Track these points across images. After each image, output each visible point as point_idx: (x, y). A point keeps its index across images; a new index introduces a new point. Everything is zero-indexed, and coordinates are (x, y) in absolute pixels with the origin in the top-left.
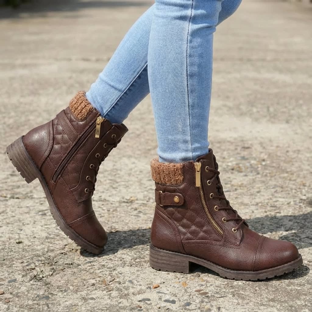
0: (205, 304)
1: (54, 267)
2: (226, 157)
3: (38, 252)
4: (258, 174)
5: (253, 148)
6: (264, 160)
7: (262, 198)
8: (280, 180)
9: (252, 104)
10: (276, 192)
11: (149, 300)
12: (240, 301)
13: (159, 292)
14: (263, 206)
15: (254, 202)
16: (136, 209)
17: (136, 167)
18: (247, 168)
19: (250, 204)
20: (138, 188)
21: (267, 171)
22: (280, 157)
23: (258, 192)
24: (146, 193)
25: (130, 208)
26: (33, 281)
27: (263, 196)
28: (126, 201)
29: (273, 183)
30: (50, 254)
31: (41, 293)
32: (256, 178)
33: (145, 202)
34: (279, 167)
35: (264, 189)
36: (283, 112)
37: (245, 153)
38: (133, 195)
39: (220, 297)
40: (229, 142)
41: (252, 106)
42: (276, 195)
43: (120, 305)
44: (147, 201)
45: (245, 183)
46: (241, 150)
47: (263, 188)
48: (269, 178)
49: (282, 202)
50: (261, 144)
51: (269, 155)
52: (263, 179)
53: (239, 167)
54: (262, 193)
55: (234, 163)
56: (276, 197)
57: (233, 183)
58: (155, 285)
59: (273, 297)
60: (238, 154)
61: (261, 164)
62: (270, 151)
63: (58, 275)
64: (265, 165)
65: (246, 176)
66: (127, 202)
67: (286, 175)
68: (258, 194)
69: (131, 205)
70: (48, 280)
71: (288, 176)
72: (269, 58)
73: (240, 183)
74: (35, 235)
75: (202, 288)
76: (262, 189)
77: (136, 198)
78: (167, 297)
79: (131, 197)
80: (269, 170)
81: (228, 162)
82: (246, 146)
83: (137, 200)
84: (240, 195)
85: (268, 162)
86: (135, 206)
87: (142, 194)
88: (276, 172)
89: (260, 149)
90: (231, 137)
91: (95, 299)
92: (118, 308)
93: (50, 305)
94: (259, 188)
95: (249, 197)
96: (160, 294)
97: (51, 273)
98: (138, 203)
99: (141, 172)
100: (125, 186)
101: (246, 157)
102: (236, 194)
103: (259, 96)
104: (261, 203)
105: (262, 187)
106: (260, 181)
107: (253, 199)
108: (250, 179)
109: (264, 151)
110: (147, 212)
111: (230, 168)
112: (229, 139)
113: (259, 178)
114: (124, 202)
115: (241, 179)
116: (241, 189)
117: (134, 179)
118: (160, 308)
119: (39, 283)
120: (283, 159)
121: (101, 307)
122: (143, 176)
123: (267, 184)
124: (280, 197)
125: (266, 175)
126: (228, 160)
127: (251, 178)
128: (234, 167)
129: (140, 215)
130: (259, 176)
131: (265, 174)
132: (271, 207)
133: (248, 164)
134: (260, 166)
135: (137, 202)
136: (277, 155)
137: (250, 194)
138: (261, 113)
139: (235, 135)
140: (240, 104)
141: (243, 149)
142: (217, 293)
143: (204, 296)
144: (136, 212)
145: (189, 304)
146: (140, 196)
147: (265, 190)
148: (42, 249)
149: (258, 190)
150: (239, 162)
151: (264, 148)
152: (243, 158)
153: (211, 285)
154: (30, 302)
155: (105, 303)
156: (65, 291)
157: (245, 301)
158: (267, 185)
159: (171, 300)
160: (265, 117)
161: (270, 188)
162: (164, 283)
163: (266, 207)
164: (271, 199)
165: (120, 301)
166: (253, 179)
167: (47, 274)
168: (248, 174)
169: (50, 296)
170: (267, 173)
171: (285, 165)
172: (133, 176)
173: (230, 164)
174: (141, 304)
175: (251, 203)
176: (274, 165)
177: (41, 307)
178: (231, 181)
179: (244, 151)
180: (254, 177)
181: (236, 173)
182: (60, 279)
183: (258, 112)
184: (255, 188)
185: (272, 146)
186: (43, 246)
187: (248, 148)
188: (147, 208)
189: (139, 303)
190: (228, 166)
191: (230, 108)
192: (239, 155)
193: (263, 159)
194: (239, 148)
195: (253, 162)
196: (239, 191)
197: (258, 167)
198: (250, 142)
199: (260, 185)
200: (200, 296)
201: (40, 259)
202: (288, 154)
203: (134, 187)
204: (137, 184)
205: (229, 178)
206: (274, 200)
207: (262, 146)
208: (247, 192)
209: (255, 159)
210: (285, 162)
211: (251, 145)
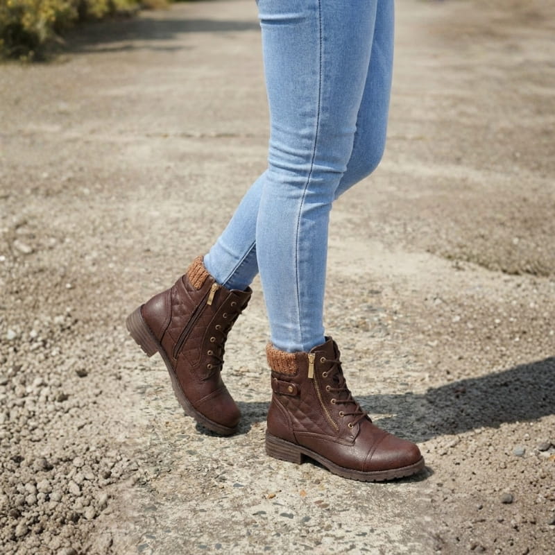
0: (325, 519)
1: (159, 467)
2: (350, 307)
3: (139, 447)
4: (388, 334)
5: (383, 294)
6: (396, 313)
7: (392, 371)
8: (414, 344)
9: (384, 218)
10: (408, 362)
11: (264, 513)
12: (364, 516)
13: (275, 504)
15: (381, 376)
16: (247, 386)
18: (375, 325)
19: (376, 379)
20: (248, 354)
21: (399, 331)
22: (416, 307)
23: (387, 362)
24: (258, 361)
25: (240, 383)
26: (136, 486)
27: (394, 368)
28: (235, 373)
29: (405, 349)
30: (153, 449)
31: (147, 501)
32: (385, 340)
33: (257, 375)
34: (414, 324)
35: (394, 357)
36: (425, 233)
37: (373, 300)
38: (243, 364)
39: (341, 511)
40: (354, 282)
41: (385, 222)
42: (409, 367)
43: (233, 519)
44: (260, 374)
45: (371, 347)
46: (368, 296)
47: (392, 356)
48: (400, 342)
49: (414, 377)
50: (393, 286)
51: (403, 304)
52: (394, 343)
53: (365, 323)
54: (391, 364)
55: (359, 316)
56: (408, 370)
57: (356, 348)
58: (271, 494)
59: (399, 511)
60: (365, 301)
61: (392, 320)
62: (405, 299)
63: (163, 479)
64: (397, 321)
65: (373, 337)
66: (237, 376)
67: (421, 336)
68: (387, 365)
69: (241, 379)
70: (154, 485)
71: (424, 339)
72: (410, 136)
73: (365, 348)
75: (322, 498)
76: (390, 358)
77: (246, 369)
78: (284, 510)
79: (241, 367)
80: (401, 329)
81: (352, 315)
82: (375, 289)
83: (248, 371)
84: (366, 365)
85: (401, 316)
86: (246, 380)
87: (254, 362)
88: (410, 333)
89: (391, 295)
90: (356, 274)
91: (206, 511)
92: (231, 522)
93: (157, 518)
94: (388, 356)
95: (375, 369)
96: (276, 506)
97: (156, 475)
98: (248, 377)
99: (252, 328)
100: (233, 351)
101: (375, 307)
102: (360, 364)
103: (394, 205)
104: (390, 378)
105: (392, 354)
106: (391, 344)
107: (380, 372)
108: (378, 342)
109: (396, 297)
110: (261, 389)
111: (354, 323)
112: (354, 278)
113: (389, 340)
114: (232, 374)
115: (368, 341)
116: (367, 357)
117: (243, 339)
118: (276, 524)
119: (143, 489)
120: (419, 310)
121: (212, 521)
122: (254, 335)
123: (398, 350)
124: (412, 370)
125: (397, 337)
126: (351, 312)
127: (380, 340)
128: (359, 322)
129: (251, 394)
130: (389, 337)
131: (396, 334)
132: (402, 384)
133: (376, 319)
134: (390, 322)
135: (247, 374)
136: (412, 305)
137: (376, 365)
138: (396, 234)
139: (360, 271)
140: (370, 218)
141: (370, 295)
142: (338, 505)
143: (324, 509)
145: (307, 519)
146: (251, 366)
147: (395, 359)
148: (143, 443)
149: (386, 359)
150: (366, 315)
151: (397, 293)
152: (371, 310)
153: (332, 495)
154: (136, 514)
155: (217, 516)
156: (173, 500)
157: (370, 516)
158: (398, 352)
159: (288, 513)
160: (400, 240)
161: (402, 357)
162: (280, 491)
163: (394, 384)
164: (402, 373)
165: (233, 514)
166: (382, 342)
167: (152, 477)
168: (375, 335)
169: (157, 506)
170: (398, 333)
171: (422, 321)
172: (243, 334)
173: (354, 318)
174: (256, 518)
175: (378, 377)
176: (408, 320)
177: (147, 520)
178: (354, 345)
179: (372, 297)
180: (383, 339)
181: (361, 331)
183: (392, 232)
184: (383, 355)
185: (406, 290)
187: (377, 292)
188: (259, 384)
189: (253, 517)
190: (352, 321)
191: (357, 226)
192: (365, 304)
193: (394, 310)
194: (366, 293)
195: (382, 315)
196: (364, 360)
197: (388, 325)
198: (379, 283)
199: (389, 352)
200: (320, 508)
201: (143, 456)
202: (427, 303)
203: (243, 352)
204: (248, 347)
205: (353, 339)
206: (407, 373)
207: (394, 289)
208: (373, 361)
209: (385, 310)
210: (421, 315)
211: (381, 287)
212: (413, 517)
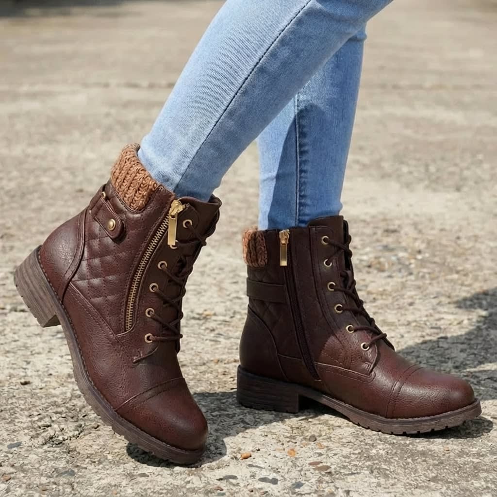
0: (324, 485)
1: (82, 423)
2: (359, 247)
3: (55, 399)
4: (411, 274)
5: (402, 232)
6: (419, 252)
7: (418, 314)
8: (446, 284)
9: (400, 159)
10: (439, 304)
11: (235, 477)
12: (382, 481)
13: (250, 466)
14: (418, 327)
15: (403, 320)
16: (213, 330)
17: (212, 261)
18: (393, 264)
19: (397, 323)
20: (215, 295)
21: (425, 270)
22: (446, 246)
23: (411, 304)
24: (228, 303)
25: (203, 328)
26: (48, 445)
27: (419, 310)
28: (197, 316)
29: (434, 289)
30: (75, 402)
31: (61, 464)
32: (406, 281)
33: (227, 319)
34: (444, 264)
35: (420, 299)
36: (452, 174)
37: (389, 240)
38: (209, 306)
39: (348, 475)
40: (364, 221)
41: (402, 163)
42: (440, 309)
43: (188, 486)
44: (232, 317)
45: (389, 288)
46: (382, 236)
47: (418, 297)
48: (428, 282)
49: (450, 320)
50: (415, 225)
51: (429, 243)
52: (419, 283)
53: (379, 263)
54: (416, 306)
55: (372, 256)
56: (439, 312)
57: (369, 289)
58: (245, 453)
59: (434, 475)
60: (378, 241)
61: (416, 259)
62: (430, 238)
63: (87, 437)
64: (422, 260)
65: (390, 277)
66: (199, 319)
67: (455, 276)
68: (411, 307)
69: (204, 323)
70: (72, 446)
71: (458, 279)
72: (428, 84)
73: (381, 289)
74: (51, 372)
75: (319, 459)
76: (416, 299)
77: (213, 312)
78: (264, 474)
79: (205, 310)
80: (428, 268)
81: (361, 255)
82: (391, 227)
83: (215, 315)
84: (382, 308)
85: (427, 255)
86: (211, 325)
87: (223, 304)
88: (440, 272)
89: (413, 233)
90: (366, 214)
91: (148, 476)
92: (185, 491)
93: (75, 485)
94: (412, 297)
95: (395, 312)
96: (253, 469)
97: (77, 433)
98: (215, 321)
99: (221, 269)
100: (195, 293)
101: (392, 246)
102: (375, 307)
103: (411, 147)
104: (415, 321)
105: (416, 295)
106: (415, 285)
107: (402, 315)
108: (398, 282)
109: (420, 236)
110: (231, 334)
111: (365, 264)
112: (363, 217)
113: (412, 281)
114: (194, 318)
115: (383, 282)
116: (382, 299)
117: (209, 280)
118: (252, 491)
119: (58, 450)
120: (451, 249)
121: (157, 489)
122: (223, 276)
123: (425, 290)
124: (445, 312)
125: (423, 277)
126: (362, 252)
127: (400, 280)
128: (372, 262)
129: (219, 339)
130: (412, 277)
131: (421, 274)
132: (432, 328)
133: (394, 258)
134: (413, 261)
135: (214, 318)
136: (440, 244)
137: (397, 307)
138: (416, 174)
139: (373, 211)
140: (381, 159)
141: (386, 234)
142: (344, 467)
143: (323, 473)
144: (212, 335)
145: (299, 485)
146: (219, 309)
147: (421, 301)
148: (62, 394)
149: (410, 300)
150: (380, 254)
151: (420, 232)
152: (386, 248)
153: (335, 455)
154: (44, 480)
155: (164, 481)
156: (100, 462)
157: (391, 481)
158: (425, 293)
159: (270, 477)
160: (421, 180)
161: (430, 298)
162: (259, 450)
163: (422, 328)
164: (431, 315)
165: (189, 479)
166: (402, 283)
167: (71, 434)
168: (394, 274)
169: (76, 470)
170: (424, 273)
171: (454, 260)
172: (209, 275)
173: (365, 258)
174: (223, 484)
175: (399, 321)
176: (437, 259)
177: (61, 488)
178: (366, 286)
179: (388, 236)
180: (404, 280)
181: (375, 272)
182: (91, 443)
183: (410, 173)
184: (406, 297)
185: (432, 229)
186: (64, 389)
187: (394, 231)
188: (231, 328)
189: (219, 483)
190: (361, 261)
191: (365, 166)
192: (378, 244)
193: (418, 249)
194: (379, 232)
195: (401, 254)
196: (379, 302)
197: (410, 264)
198: (397, 222)
199: (413, 293)
200: (317, 472)
201: (59, 410)
202: (459, 242)
203: (209, 294)
204: (215, 289)
205: (364, 280)
206: (437, 316)
207: (416, 228)
208: (392, 303)
209: (405, 250)
210: (454, 255)
211: (399, 226)
212: (456, 482)
